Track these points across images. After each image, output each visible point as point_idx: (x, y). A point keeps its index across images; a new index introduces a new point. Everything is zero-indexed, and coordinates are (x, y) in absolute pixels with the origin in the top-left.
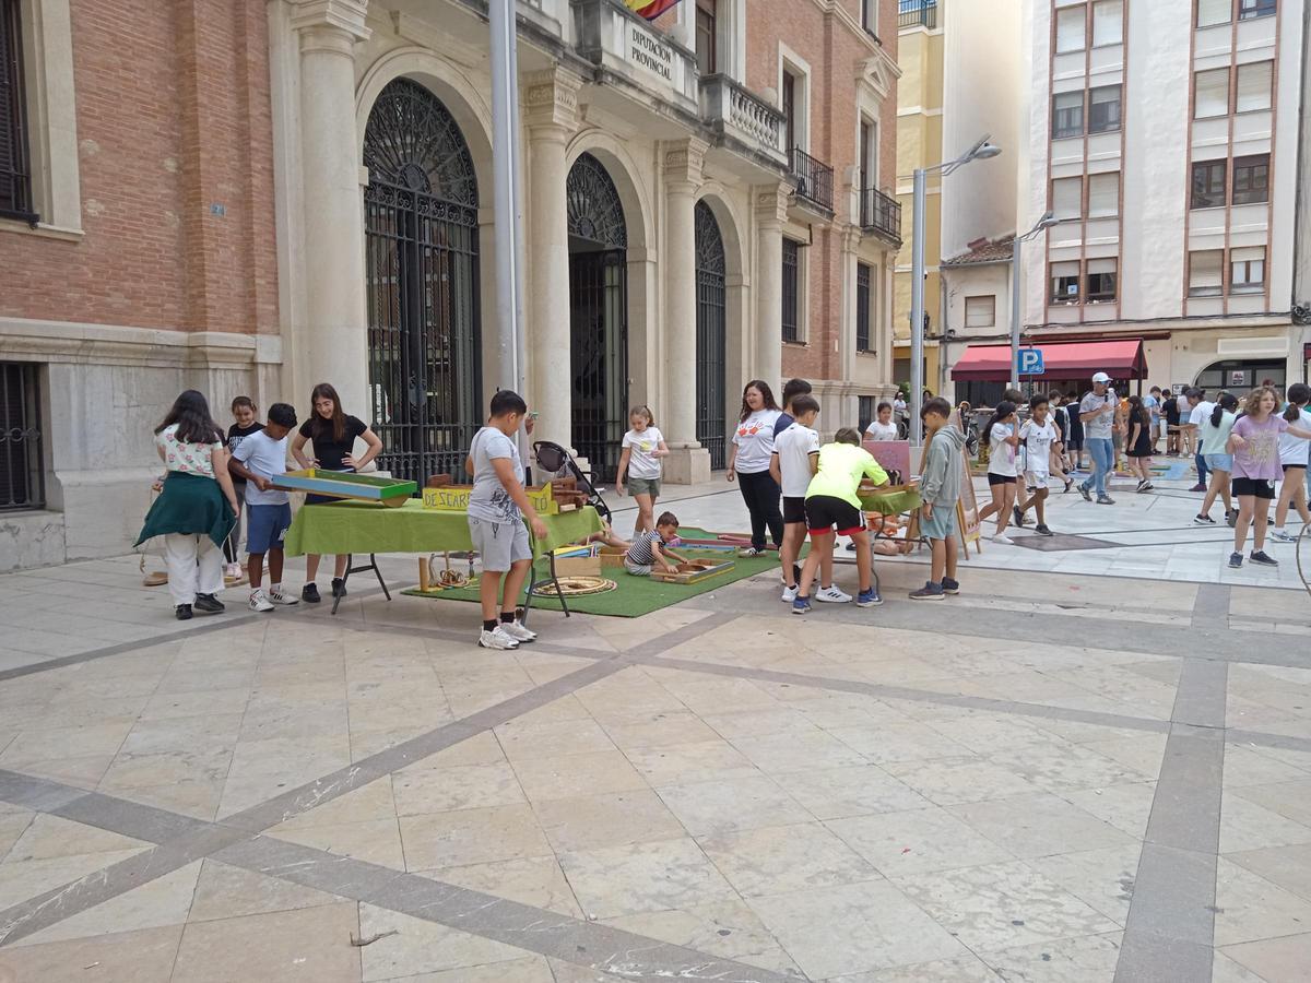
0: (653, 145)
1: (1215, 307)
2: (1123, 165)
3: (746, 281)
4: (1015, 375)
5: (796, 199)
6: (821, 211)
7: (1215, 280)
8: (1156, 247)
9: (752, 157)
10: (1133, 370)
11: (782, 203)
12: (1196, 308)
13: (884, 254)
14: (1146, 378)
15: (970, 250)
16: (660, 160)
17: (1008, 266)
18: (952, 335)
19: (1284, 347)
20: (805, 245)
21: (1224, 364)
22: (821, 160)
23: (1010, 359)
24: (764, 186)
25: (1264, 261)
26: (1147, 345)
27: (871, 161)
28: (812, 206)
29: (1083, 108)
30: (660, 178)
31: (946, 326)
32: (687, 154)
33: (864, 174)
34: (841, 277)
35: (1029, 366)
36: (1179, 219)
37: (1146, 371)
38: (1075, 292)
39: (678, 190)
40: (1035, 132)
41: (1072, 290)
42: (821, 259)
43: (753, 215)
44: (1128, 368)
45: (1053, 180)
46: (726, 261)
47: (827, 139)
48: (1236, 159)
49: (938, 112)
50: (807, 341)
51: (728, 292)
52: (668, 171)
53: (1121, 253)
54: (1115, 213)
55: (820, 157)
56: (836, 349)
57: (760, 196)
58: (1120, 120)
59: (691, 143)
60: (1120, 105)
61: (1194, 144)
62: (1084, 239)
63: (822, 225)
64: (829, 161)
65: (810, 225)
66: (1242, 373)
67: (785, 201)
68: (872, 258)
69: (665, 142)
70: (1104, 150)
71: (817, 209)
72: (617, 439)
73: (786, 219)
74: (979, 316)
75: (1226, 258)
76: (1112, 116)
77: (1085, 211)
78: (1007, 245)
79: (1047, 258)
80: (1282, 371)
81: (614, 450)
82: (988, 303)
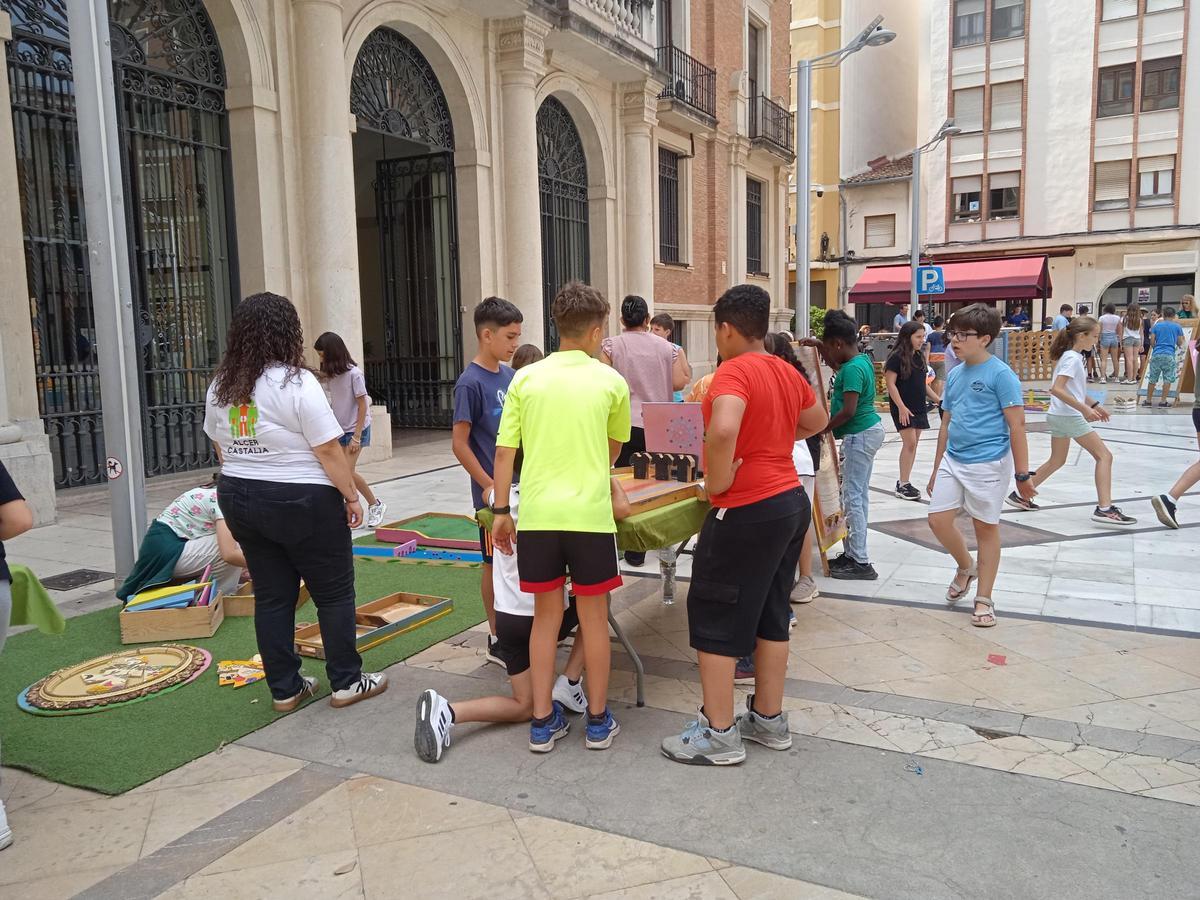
0: (482, 24)
1: (1121, 221)
2: (1026, 74)
3: (611, 193)
4: (915, 297)
5: (672, 102)
6: (702, 118)
7: (1122, 193)
8: (1061, 158)
9: (607, 44)
10: (1038, 290)
11: (650, 103)
12: (1102, 222)
13: (777, 170)
14: (1050, 297)
15: (870, 169)
16: (492, 43)
17: (908, 183)
18: (851, 256)
19: (1193, 261)
20: (686, 156)
21: (1129, 281)
22: (705, 63)
23: (910, 280)
24: (630, 84)
25: (1173, 171)
26: (1052, 262)
27: (761, 68)
28: (691, 111)
29: (985, 12)
30: (492, 65)
31: (845, 247)
32: (522, 36)
33: (753, 82)
34: (728, 193)
35: (929, 285)
36: (1085, 129)
37: (1050, 289)
38: (976, 208)
39: (514, 80)
40: (936, 41)
41: (974, 206)
42: (706, 173)
43: (618, 118)
44: (1034, 286)
45: (954, 91)
46: (589, 170)
47: (710, 40)
48: (1146, 63)
49: (835, 23)
50: (691, 263)
51: (592, 207)
52: (502, 56)
53: (1024, 166)
54: (1017, 124)
55: (702, 58)
56: (724, 272)
57: (626, 95)
58: (1023, 25)
59: (526, 22)
60: (1024, 10)
61: (1101, 48)
62: (986, 152)
63: (706, 135)
64: (712, 64)
65: (691, 135)
66: (1148, 290)
67: (655, 101)
68: (763, 174)
69: (496, 22)
70: (1007, 57)
71: (696, 114)
72: (452, 378)
73: (656, 123)
74: (878, 236)
75: (1134, 168)
76: (1016, 21)
77: (988, 123)
78: (908, 163)
79: (948, 174)
80: (1189, 287)
81: (448, 390)
82: (889, 222)
